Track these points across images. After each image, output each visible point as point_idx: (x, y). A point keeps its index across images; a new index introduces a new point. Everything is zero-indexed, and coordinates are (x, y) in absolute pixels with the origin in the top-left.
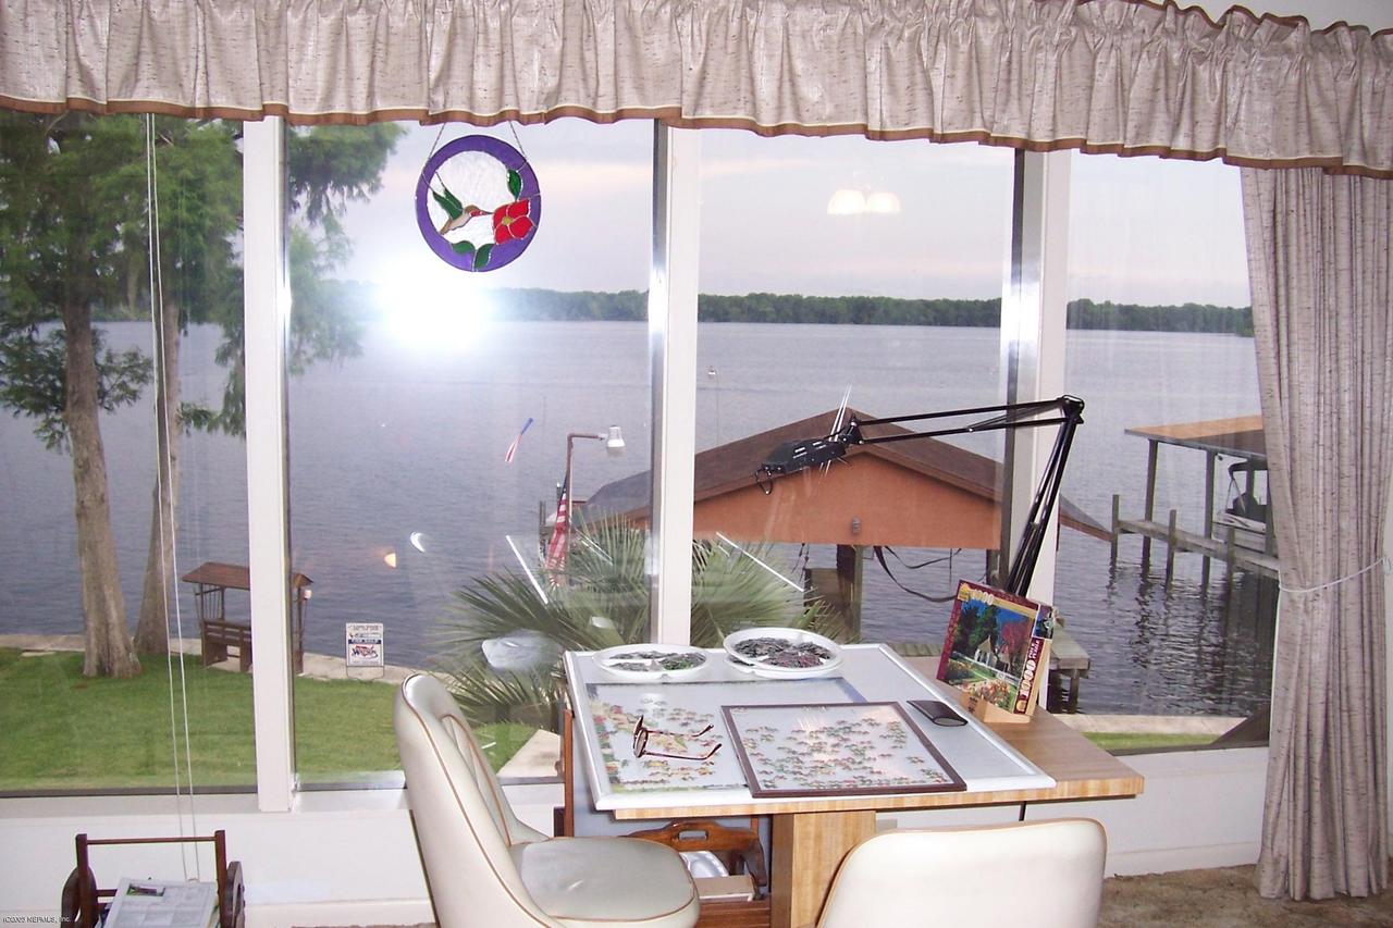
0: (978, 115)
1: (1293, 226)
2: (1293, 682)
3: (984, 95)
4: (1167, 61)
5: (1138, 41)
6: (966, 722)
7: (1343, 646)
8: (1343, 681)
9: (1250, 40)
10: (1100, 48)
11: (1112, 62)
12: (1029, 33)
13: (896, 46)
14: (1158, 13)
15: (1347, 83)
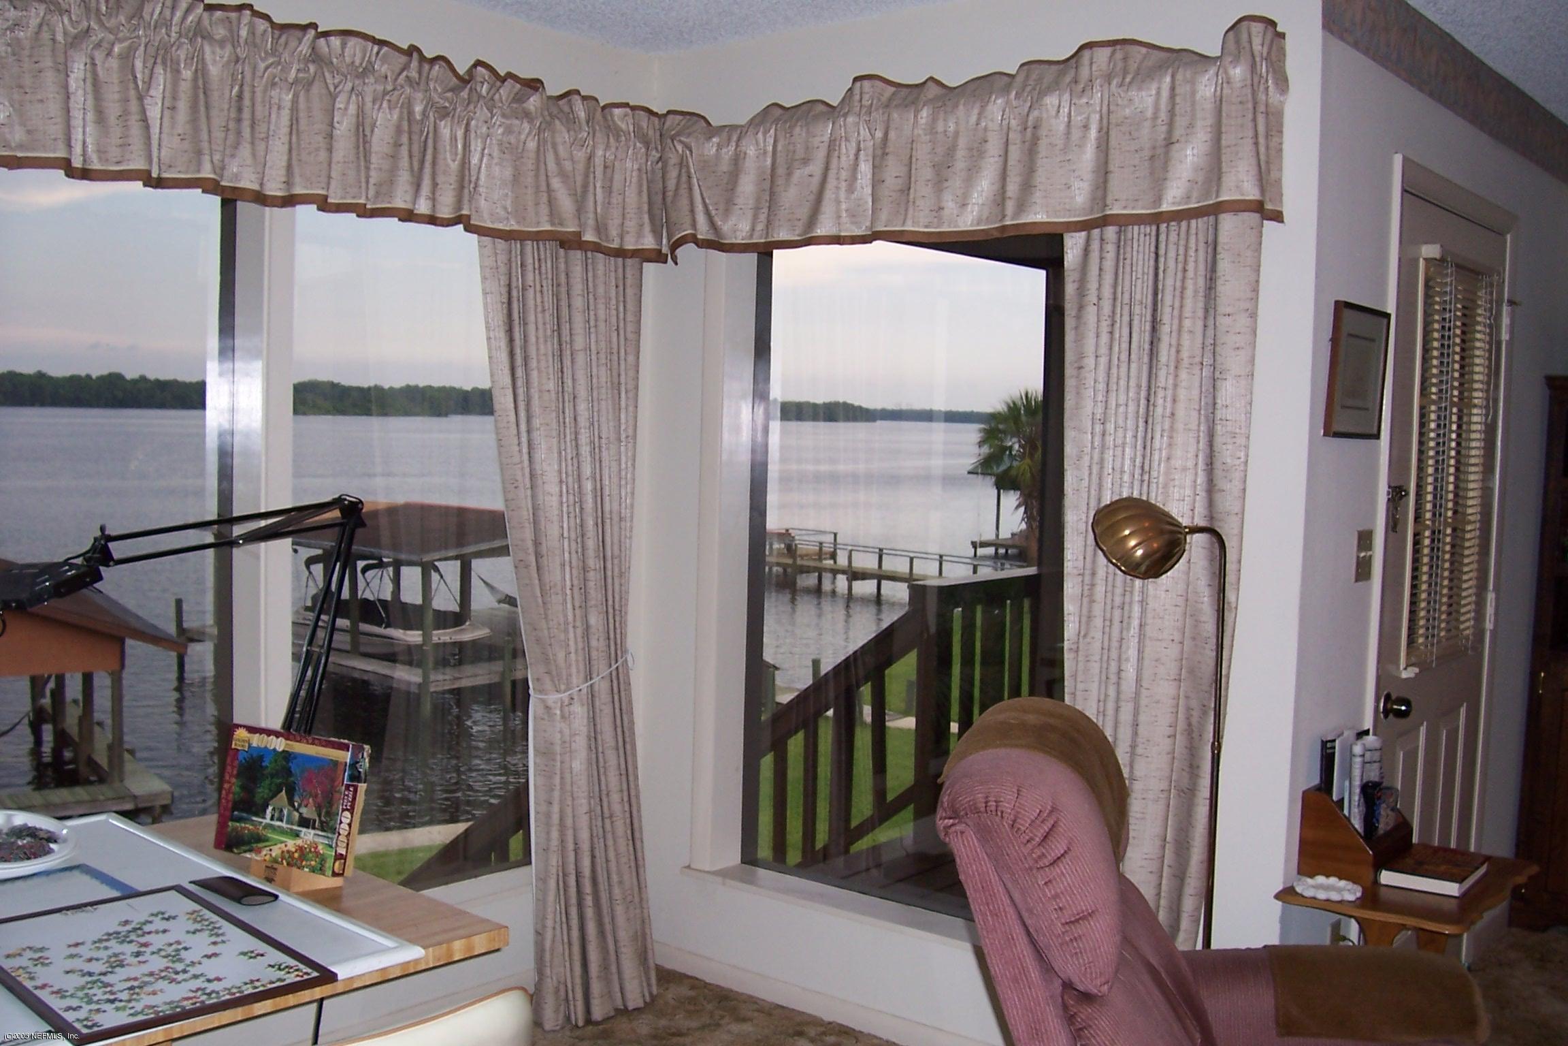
0: (207, 158)
1: (531, 303)
2: (556, 794)
3: (213, 135)
4: (410, 113)
5: (380, 88)
6: (276, 897)
7: (600, 749)
8: (603, 787)
9: (492, 99)
10: (340, 92)
11: (352, 109)
12: (262, 66)
13: (104, 63)
14: (403, 59)
15: (579, 154)
